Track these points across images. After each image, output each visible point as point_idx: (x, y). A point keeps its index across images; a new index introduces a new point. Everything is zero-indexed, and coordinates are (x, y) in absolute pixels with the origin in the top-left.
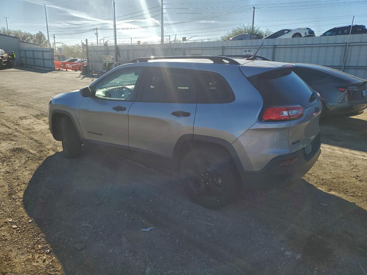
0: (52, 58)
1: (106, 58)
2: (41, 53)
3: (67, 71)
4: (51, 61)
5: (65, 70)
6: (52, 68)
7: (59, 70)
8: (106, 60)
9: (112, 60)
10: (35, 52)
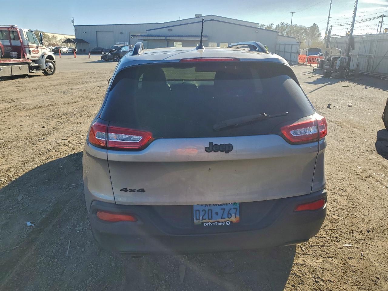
0: (297, 51)
1: (332, 51)
2: (290, 46)
3: (310, 65)
4: (296, 54)
5: (310, 64)
6: (295, 62)
7: (302, 64)
8: (332, 54)
9: (339, 54)
10: (286, 46)
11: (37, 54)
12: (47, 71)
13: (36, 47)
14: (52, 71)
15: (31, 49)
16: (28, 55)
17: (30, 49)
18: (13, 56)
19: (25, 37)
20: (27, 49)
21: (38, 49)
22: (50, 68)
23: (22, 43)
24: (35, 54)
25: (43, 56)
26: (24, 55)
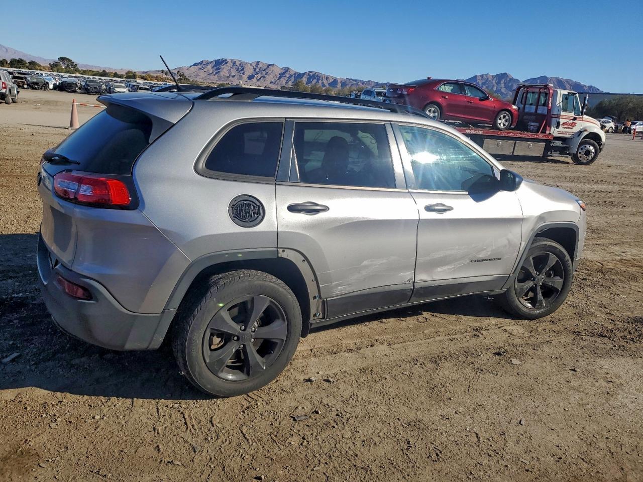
11: (572, 129)
12: (581, 157)
13: (572, 118)
14: (590, 158)
15: (562, 121)
16: (553, 129)
17: (560, 121)
18: (530, 129)
19: (558, 102)
20: (554, 121)
21: (576, 121)
22: (588, 153)
23: (549, 111)
24: (566, 128)
25: (580, 132)
26: (545, 129)
